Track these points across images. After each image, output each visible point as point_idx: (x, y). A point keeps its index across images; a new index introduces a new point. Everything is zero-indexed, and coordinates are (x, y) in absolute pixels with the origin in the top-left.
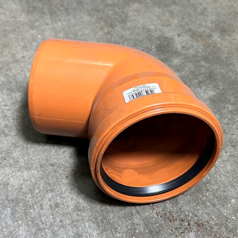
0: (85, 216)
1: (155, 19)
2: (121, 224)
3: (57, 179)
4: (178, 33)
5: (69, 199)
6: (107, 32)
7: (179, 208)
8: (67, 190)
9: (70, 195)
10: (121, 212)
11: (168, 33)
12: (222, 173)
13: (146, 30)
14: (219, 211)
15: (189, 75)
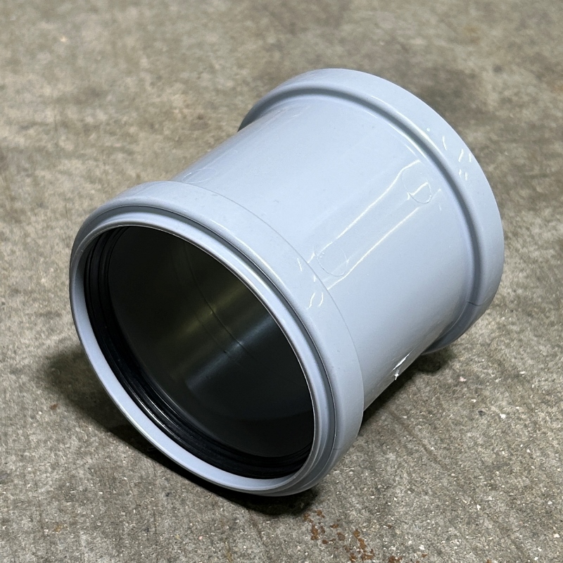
0: (83, 516)
1: (433, 20)
2: (191, 549)
3: (23, 408)
4: (498, 62)
5: (45, 465)
6: (272, 45)
7: (389, 526)
8: (45, 442)
9: (53, 455)
10: (199, 515)
11: (465, 60)
12: (553, 446)
13: (398, 47)
14: (518, 548)
15: (505, 176)
